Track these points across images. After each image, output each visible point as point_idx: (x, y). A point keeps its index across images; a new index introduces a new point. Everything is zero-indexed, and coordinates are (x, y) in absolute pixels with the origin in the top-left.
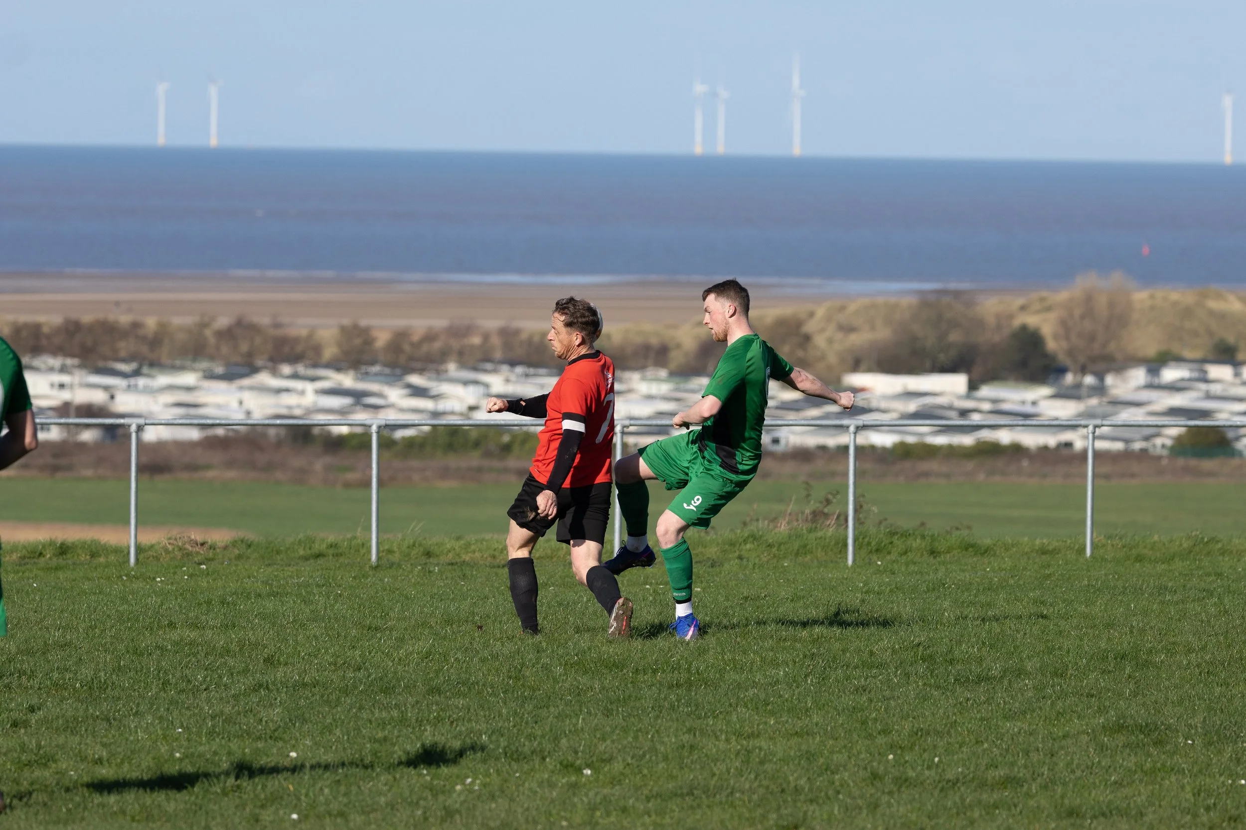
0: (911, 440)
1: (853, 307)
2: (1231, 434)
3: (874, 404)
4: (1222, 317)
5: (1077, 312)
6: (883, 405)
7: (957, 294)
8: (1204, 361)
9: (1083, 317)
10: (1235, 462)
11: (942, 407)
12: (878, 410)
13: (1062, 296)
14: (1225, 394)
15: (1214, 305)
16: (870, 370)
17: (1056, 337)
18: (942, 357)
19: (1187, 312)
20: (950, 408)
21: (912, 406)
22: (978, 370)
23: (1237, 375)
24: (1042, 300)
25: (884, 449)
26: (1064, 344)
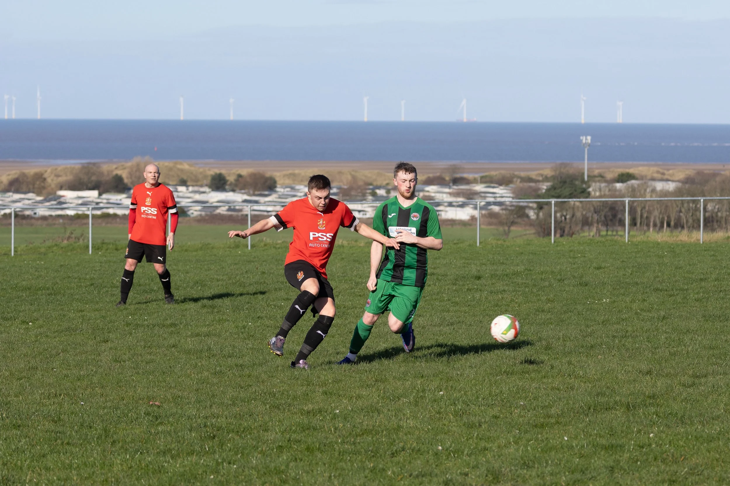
0: (80, 212)
1: (59, 169)
2: (186, 209)
3: (67, 201)
4: (182, 170)
5: (134, 169)
6: (70, 201)
7: (94, 164)
8: (177, 185)
9: (136, 171)
10: (187, 218)
11: (90, 202)
12: (69, 203)
13: (129, 164)
14: (184, 196)
15: (179, 166)
16: (66, 189)
17: (127, 178)
18: (89, 185)
19: (171, 169)
20: (93, 202)
21: (80, 201)
22: (101, 189)
23: (188, 189)
24: (123, 166)
25: (71, 216)
26: (130, 180)
